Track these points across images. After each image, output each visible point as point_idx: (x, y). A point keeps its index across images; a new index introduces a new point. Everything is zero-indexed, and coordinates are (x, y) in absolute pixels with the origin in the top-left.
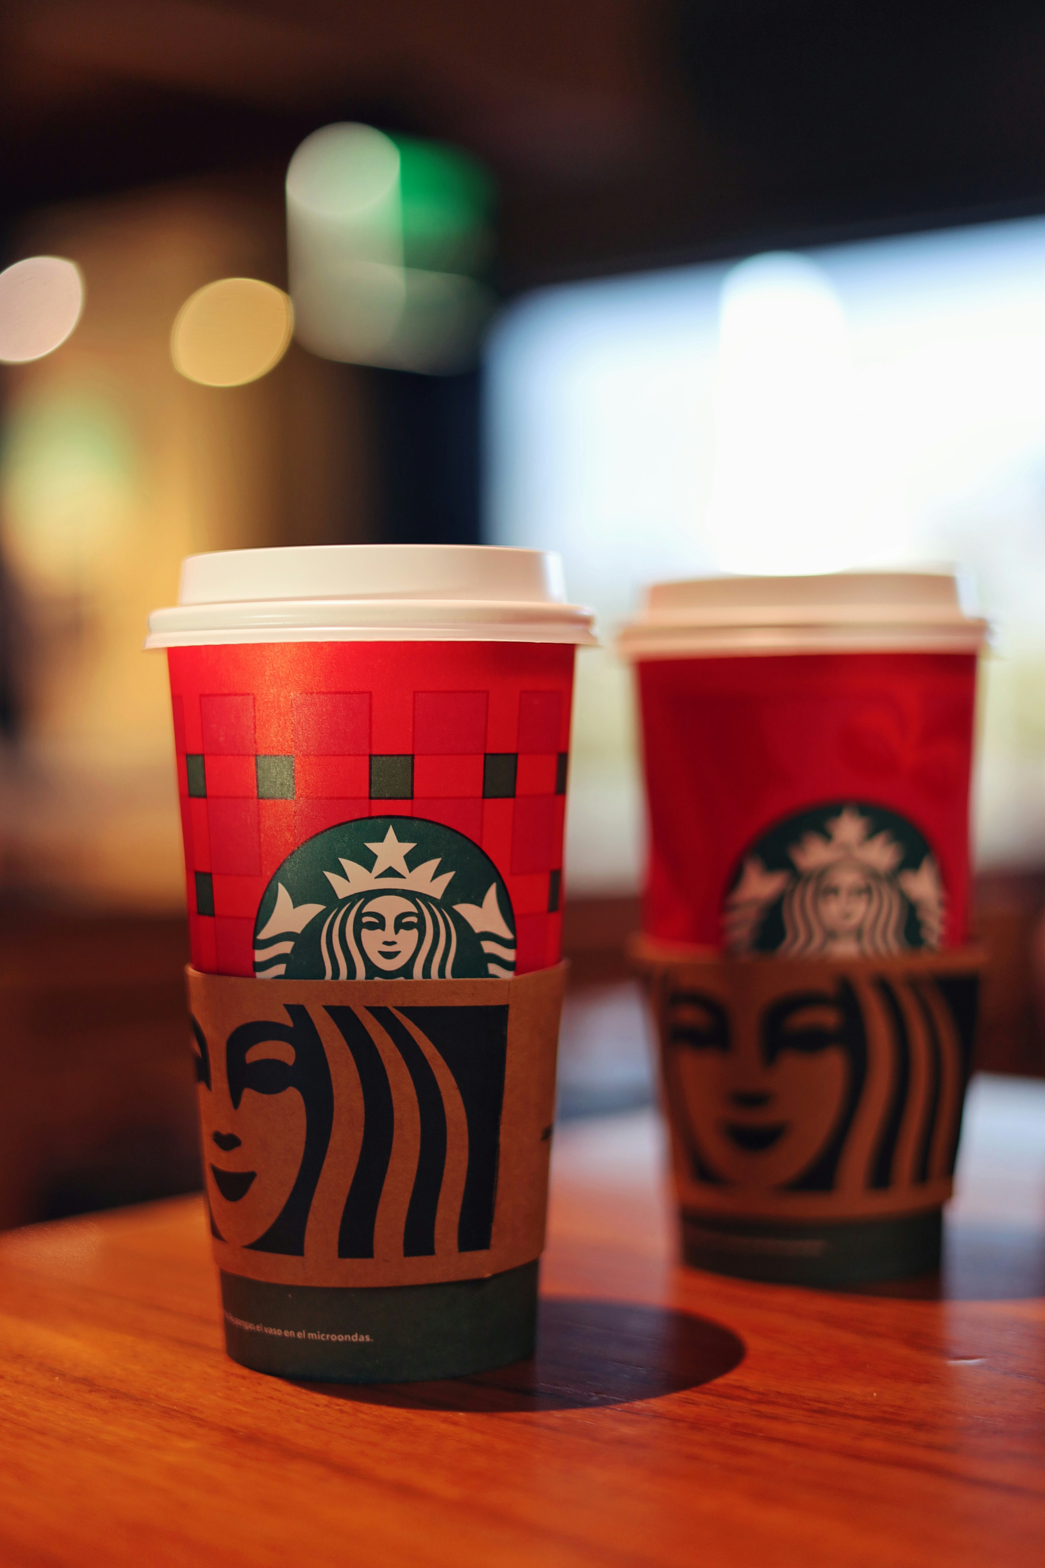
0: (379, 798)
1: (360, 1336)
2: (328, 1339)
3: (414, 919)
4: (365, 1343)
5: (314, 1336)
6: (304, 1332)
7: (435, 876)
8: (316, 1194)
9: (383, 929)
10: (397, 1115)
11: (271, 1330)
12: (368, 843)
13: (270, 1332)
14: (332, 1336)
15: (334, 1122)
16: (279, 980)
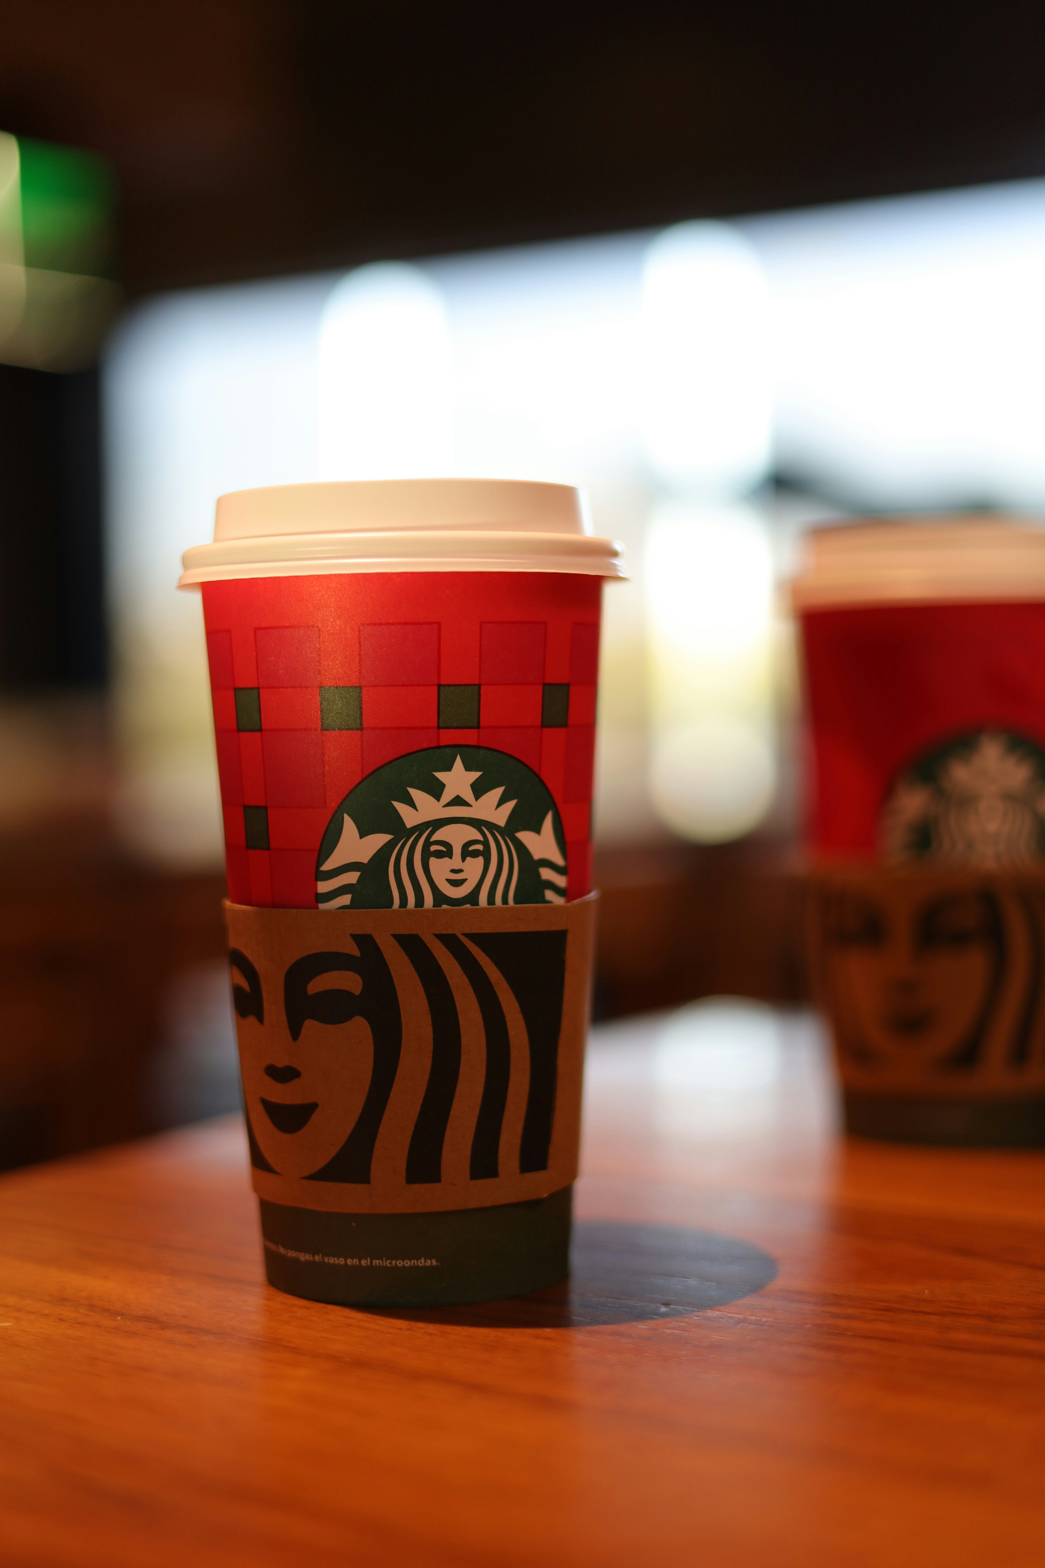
0: (447, 728)
1: (427, 1260)
2: (394, 1264)
3: (480, 847)
4: (431, 1267)
5: (379, 1263)
6: (369, 1259)
7: (499, 804)
8: (383, 1122)
9: (451, 857)
10: (464, 1040)
11: (333, 1259)
12: (436, 772)
13: (331, 1262)
14: (398, 1262)
15: (402, 1050)
16: (345, 910)
